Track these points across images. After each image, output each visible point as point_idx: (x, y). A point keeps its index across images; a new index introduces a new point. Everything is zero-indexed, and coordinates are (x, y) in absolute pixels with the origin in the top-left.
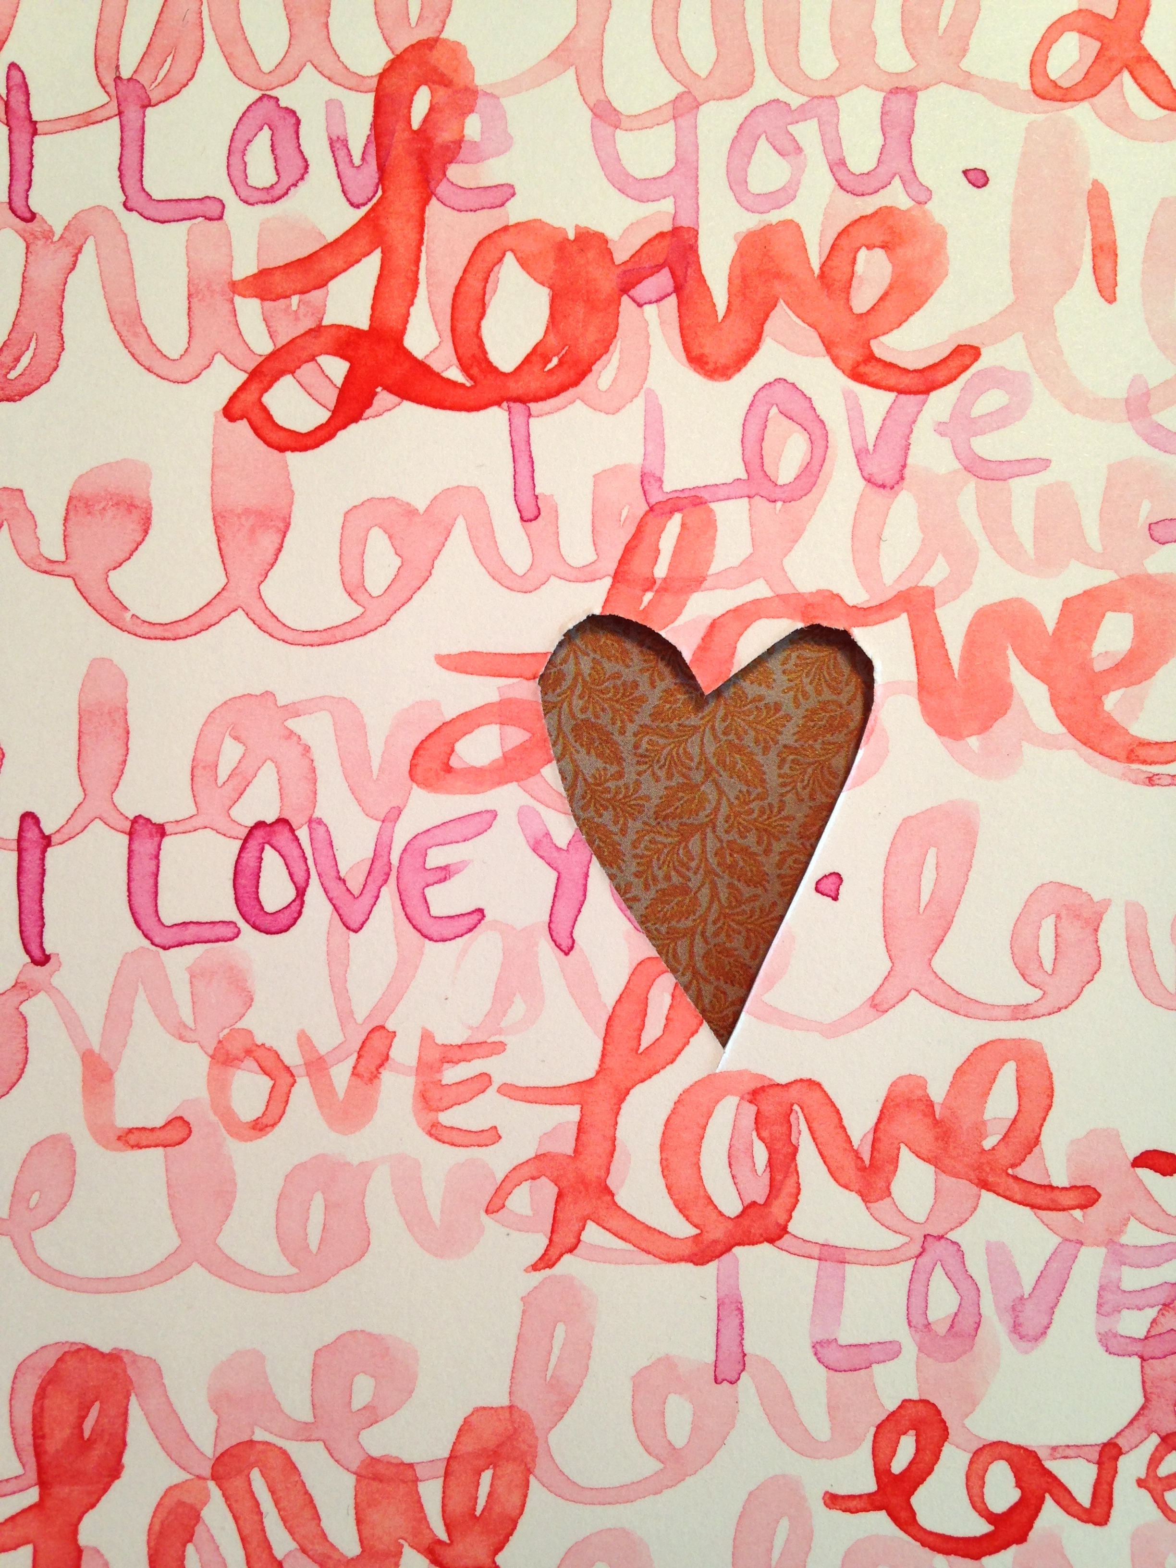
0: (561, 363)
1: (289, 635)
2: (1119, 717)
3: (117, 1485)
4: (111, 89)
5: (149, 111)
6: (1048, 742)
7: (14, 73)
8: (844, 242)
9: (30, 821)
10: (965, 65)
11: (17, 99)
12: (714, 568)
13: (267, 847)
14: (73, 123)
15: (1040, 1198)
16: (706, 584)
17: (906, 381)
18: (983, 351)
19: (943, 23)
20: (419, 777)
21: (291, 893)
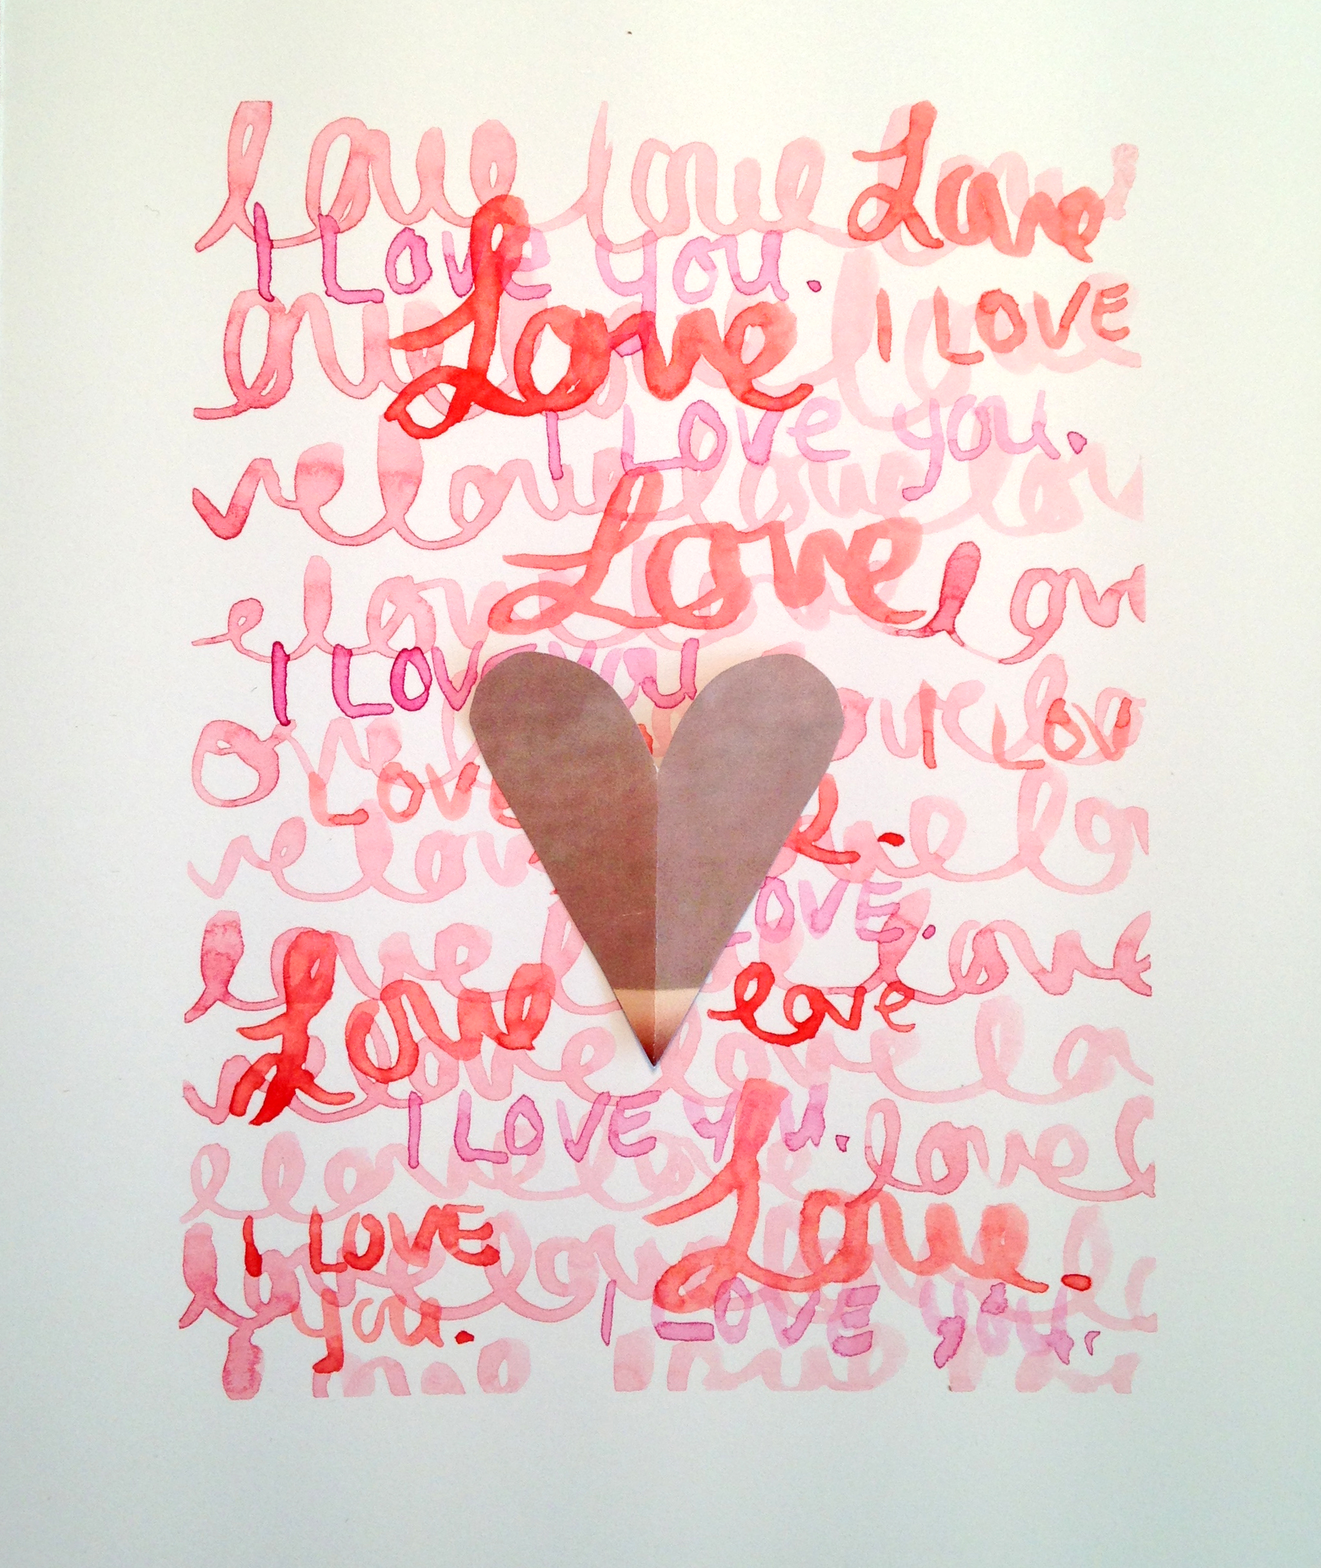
0: (576, 389)
1: (421, 544)
2: (882, 598)
3: (329, 1003)
4: (317, 223)
5: (339, 235)
6: (843, 610)
7: (258, 209)
8: (738, 322)
9: (278, 647)
10: (811, 217)
11: (260, 226)
12: (662, 507)
13: (409, 663)
14: (295, 241)
15: (828, 857)
16: (656, 517)
17: (771, 403)
18: (814, 388)
19: (799, 191)
20: (493, 624)
21: (422, 689)
